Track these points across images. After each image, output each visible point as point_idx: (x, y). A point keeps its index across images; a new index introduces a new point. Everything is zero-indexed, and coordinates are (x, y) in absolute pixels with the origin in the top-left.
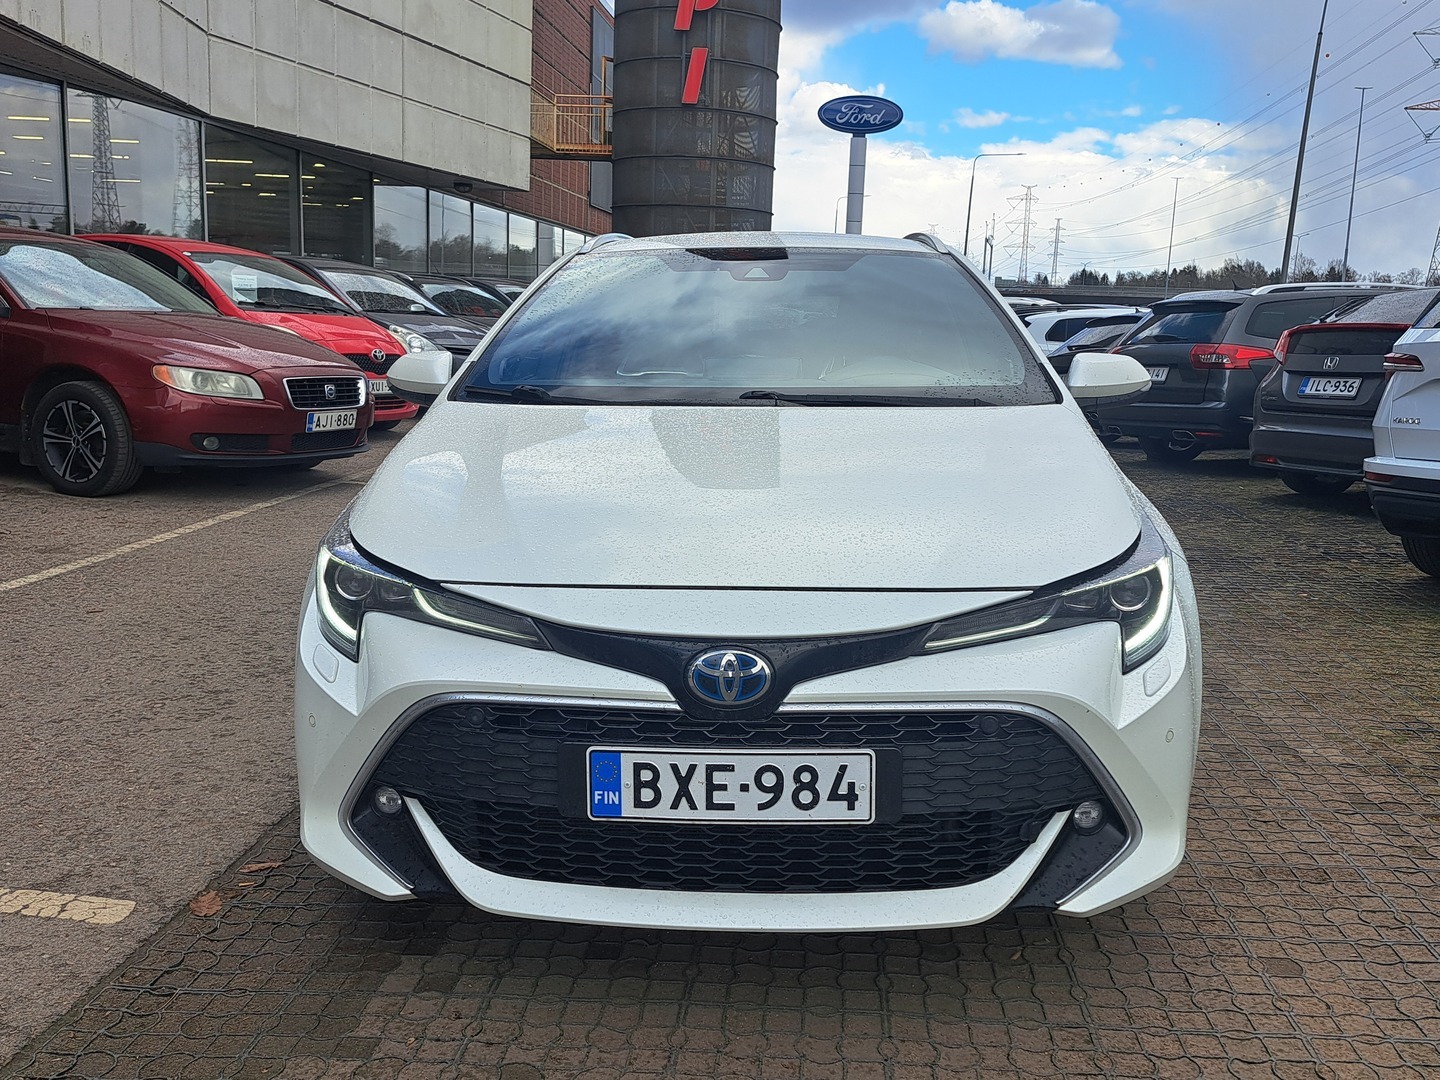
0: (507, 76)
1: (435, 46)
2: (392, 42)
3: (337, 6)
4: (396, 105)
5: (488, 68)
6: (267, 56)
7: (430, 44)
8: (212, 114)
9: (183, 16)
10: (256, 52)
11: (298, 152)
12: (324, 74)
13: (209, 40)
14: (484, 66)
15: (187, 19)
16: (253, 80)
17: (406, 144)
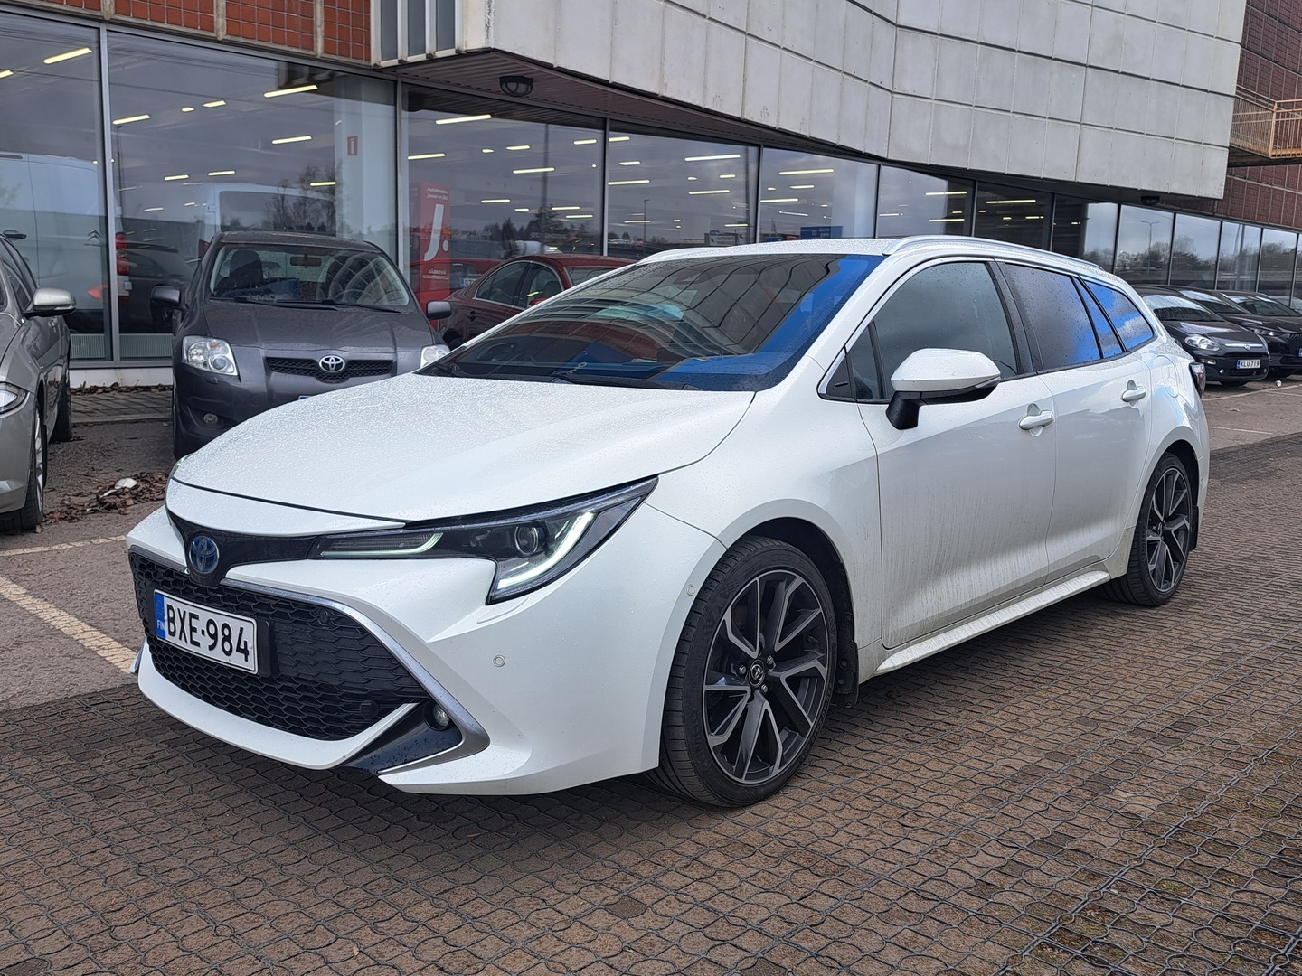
0: (1206, 91)
1: (1123, 73)
2: (1074, 76)
3: (1019, 52)
4: (1073, 131)
5: (1183, 86)
6: (945, 104)
7: (1117, 72)
8: (890, 158)
9: (866, 81)
10: (936, 102)
11: (975, 181)
12: (999, 112)
13: (892, 97)
14: (1178, 85)
15: (871, 83)
16: (930, 125)
17: (1080, 166)
